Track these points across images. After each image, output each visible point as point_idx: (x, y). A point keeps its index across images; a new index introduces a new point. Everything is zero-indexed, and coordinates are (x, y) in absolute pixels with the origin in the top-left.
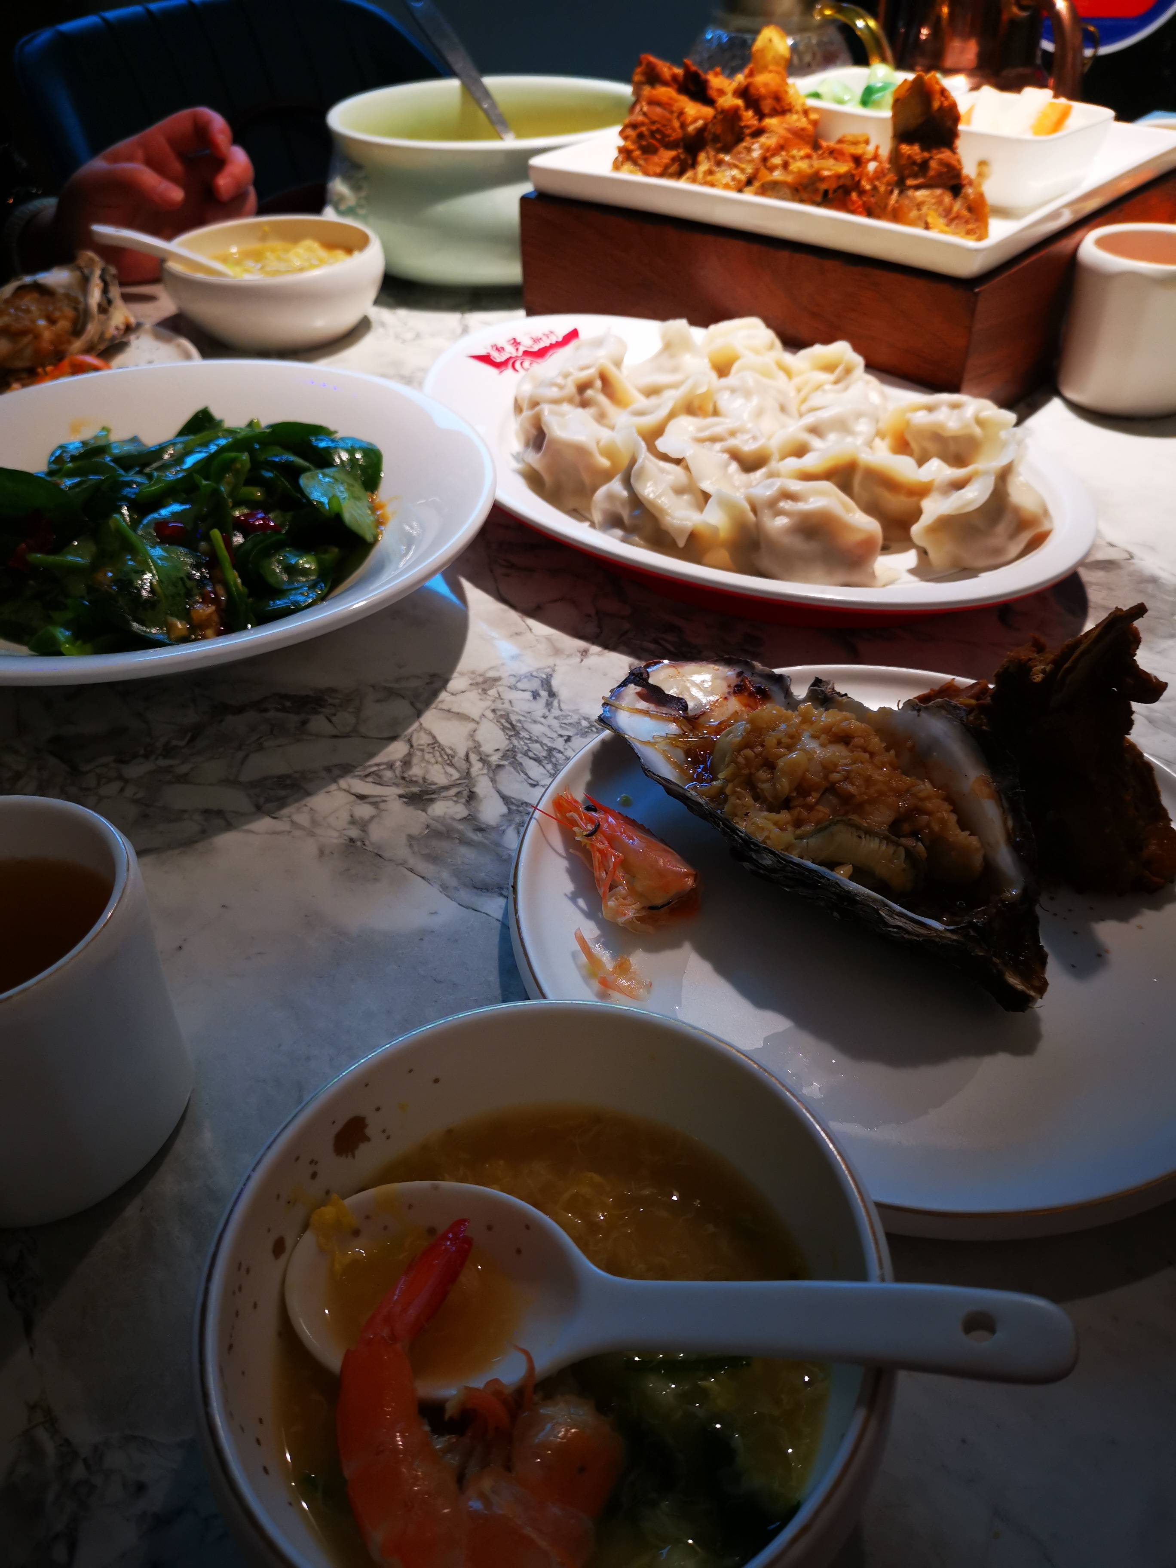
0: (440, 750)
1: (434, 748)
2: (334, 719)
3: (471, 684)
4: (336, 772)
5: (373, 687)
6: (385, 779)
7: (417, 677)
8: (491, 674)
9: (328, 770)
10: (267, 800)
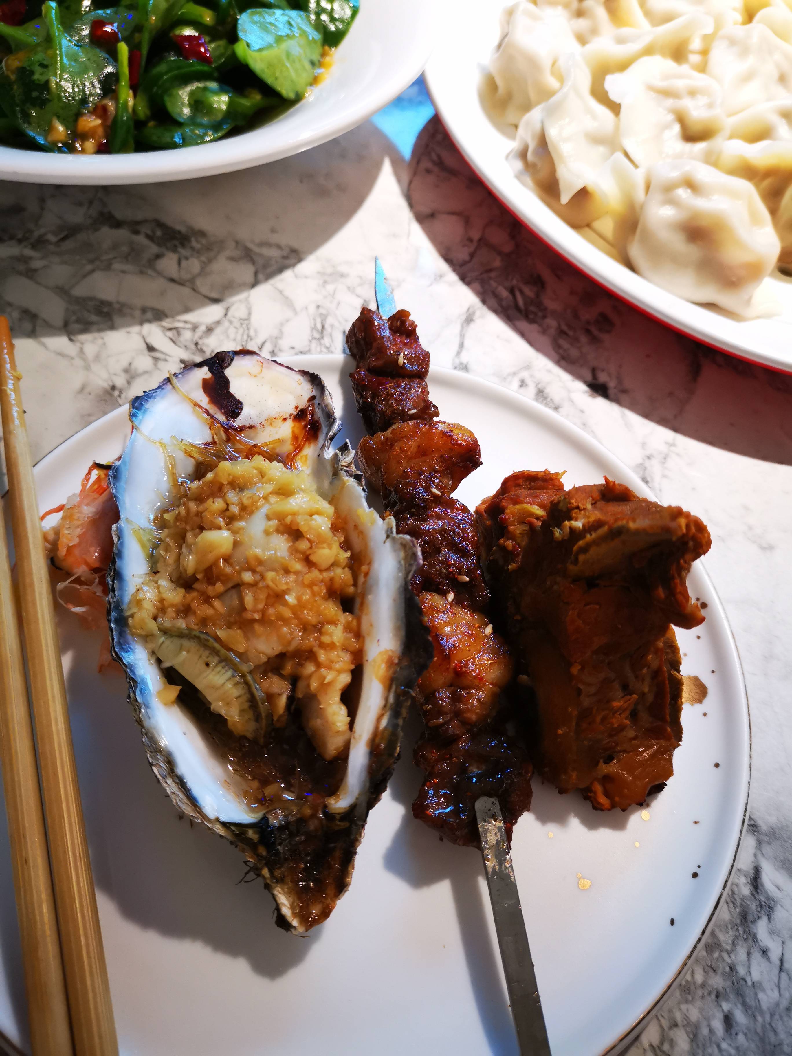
0: (246, 328)
1: (242, 324)
2: (184, 263)
3: (319, 273)
4: (149, 315)
5: (237, 242)
6: (182, 338)
7: (279, 247)
8: (343, 269)
9: (144, 310)
10: (78, 321)
